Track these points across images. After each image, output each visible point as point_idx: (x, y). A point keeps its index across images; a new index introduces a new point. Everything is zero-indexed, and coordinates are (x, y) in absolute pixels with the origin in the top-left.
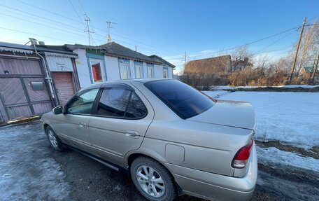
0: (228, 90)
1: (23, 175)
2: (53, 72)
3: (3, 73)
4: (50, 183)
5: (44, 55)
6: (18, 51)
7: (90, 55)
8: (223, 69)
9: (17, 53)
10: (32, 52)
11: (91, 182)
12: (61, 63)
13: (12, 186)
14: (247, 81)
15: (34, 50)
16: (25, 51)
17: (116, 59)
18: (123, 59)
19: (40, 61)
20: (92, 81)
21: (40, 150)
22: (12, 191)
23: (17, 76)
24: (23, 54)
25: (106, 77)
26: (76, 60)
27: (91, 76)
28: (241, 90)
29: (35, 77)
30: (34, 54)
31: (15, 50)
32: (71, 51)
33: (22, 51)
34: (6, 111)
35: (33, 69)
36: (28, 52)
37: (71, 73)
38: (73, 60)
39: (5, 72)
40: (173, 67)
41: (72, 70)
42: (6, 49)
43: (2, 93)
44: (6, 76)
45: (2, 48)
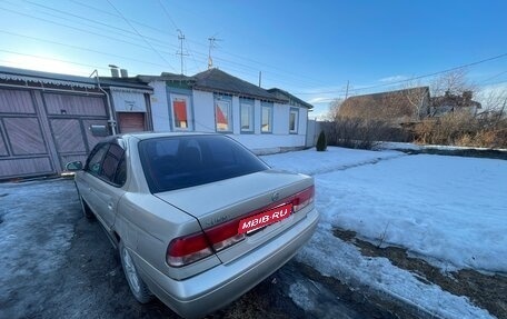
0: (405, 151)
1: (29, 239)
2: (120, 113)
3: (59, 113)
4: (47, 253)
5: (108, 90)
6: (77, 85)
7: (172, 89)
8: (409, 113)
9: (75, 88)
10: (94, 86)
11: (90, 261)
12: (130, 100)
13: (9, 249)
14: (455, 136)
15: (96, 84)
16: (86, 86)
17: (211, 95)
18: (221, 94)
19: (104, 99)
20: (171, 126)
21: (68, 213)
22: (6, 255)
23: (76, 117)
24: (83, 89)
25: (193, 121)
26: (151, 97)
27: (170, 119)
28: (431, 152)
29: (97, 119)
30: (96, 90)
31: (74, 84)
32: (146, 84)
33: (82, 85)
34: (60, 159)
35: (95, 108)
36: (90, 86)
37: (143, 114)
38: (147, 96)
39: (62, 111)
40: (309, 107)
41: (144, 110)
42: (64, 83)
43: (57, 137)
44: (63, 116)
45: (59, 82)
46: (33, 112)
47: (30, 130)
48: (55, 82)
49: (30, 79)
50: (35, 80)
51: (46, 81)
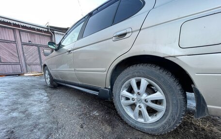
3: (28, 42)
5: (54, 33)
10: (47, 30)
15: (48, 29)
16: (43, 29)
19: (51, 37)
23: (36, 45)
30: (47, 32)
31: (37, 28)
33: (41, 29)
34: (26, 66)
35: (45, 41)
36: (45, 30)
39: (29, 41)
42: (32, 27)
43: (25, 55)
44: (29, 44)
45: (29, 26)
46: (14, 40)
47: (12, 49)
48: (27, 25)
49: (14, 22)
50: (17, 23)
51: (23, 24)
